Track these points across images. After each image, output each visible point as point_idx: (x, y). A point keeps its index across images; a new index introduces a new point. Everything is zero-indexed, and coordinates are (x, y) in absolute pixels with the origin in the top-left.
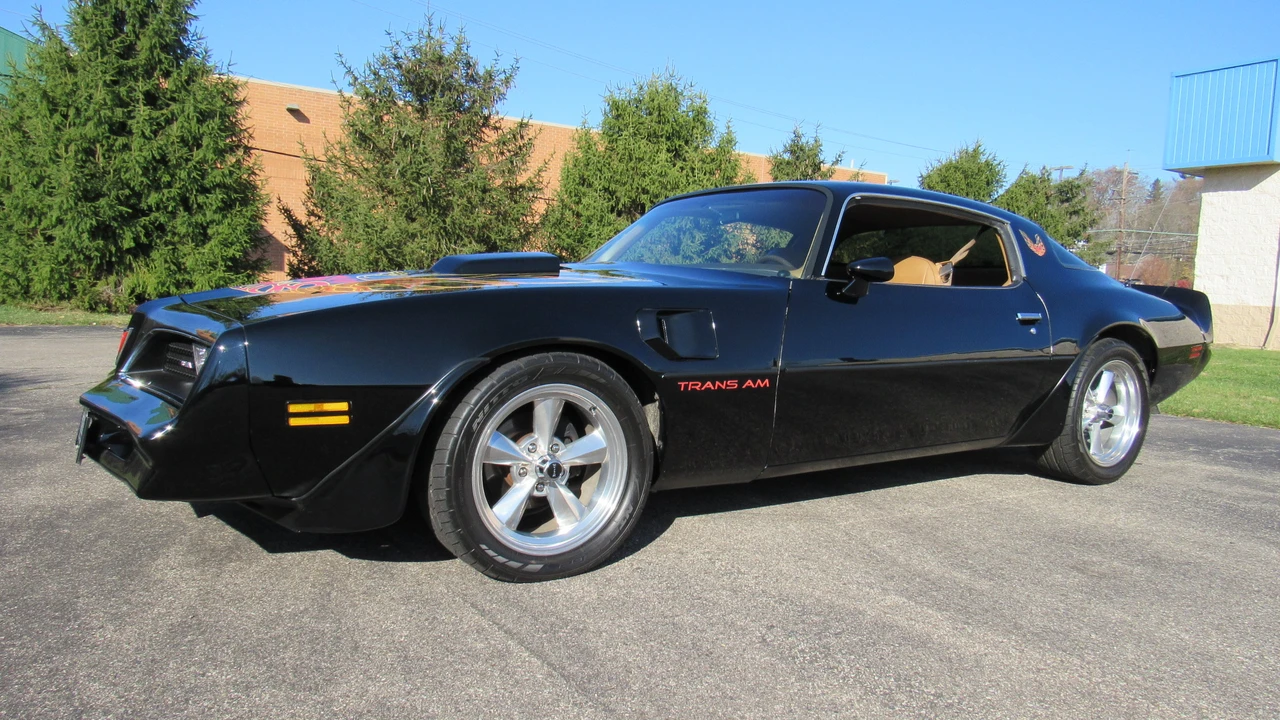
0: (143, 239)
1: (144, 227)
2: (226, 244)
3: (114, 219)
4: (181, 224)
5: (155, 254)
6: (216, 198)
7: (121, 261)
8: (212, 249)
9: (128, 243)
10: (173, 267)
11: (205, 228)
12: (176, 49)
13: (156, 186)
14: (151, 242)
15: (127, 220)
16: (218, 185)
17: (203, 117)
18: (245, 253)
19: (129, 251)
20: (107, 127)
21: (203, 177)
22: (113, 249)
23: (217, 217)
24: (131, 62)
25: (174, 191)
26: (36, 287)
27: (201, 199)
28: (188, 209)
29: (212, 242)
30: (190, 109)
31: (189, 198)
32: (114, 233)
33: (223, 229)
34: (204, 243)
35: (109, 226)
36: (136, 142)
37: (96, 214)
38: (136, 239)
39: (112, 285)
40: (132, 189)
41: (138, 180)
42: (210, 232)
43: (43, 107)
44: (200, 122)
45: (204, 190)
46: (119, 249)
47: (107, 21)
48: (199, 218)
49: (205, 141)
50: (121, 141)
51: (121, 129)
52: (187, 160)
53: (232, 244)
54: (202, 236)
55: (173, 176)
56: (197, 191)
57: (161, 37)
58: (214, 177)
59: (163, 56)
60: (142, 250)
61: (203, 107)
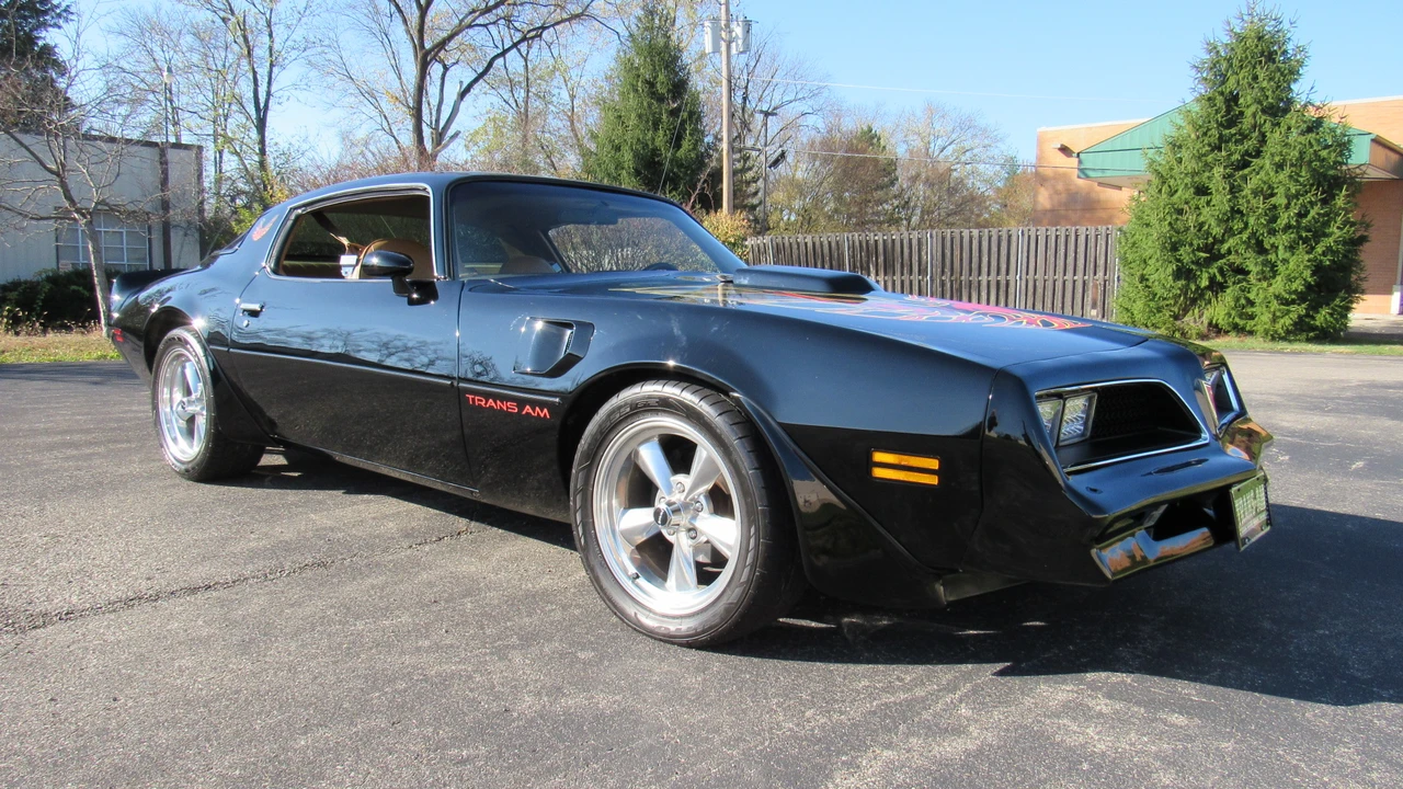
0: (1219, 278)
1: (1221, 270)
2: (1290, 279)
3: (1196, 263)
4: (1253, 265)
5: (1228, 291)
6: (1282, 240)
7: (1202, 296)
8: (1278, 285)
9: (1204, 283)
10: (1243, 301)
11: (1273, 266)
12: (1278, 109)
13: (1229, 232)
14: (1226, 282)
15: (1208, 262)
16: (1288, 227)
17: (1280, 167)
18: (1308, 286)
19: (1207, 288)
20: (1192, 190)
21: (1274, 219)
22: (1193, 287)
23: (1288, 255)
24: (1233, 131)
25: (1245, 236)
26: (1138, 316)
27: (1273, 240)
28: (1261, 249)
29: (1279, 278)
30: (1267, 162)
31: (1262, 241)
32: (1195, 275)
33: (1292, 265)
34: (1274, 277)
35: (1190, 271)
36: (1216, 199)
37: (1178, 260)
38: (1212, 279)
39: (1197, 317)
40: (1214, 238)
41: (1217, 231)
42: (1281, 268)
43: (1156, 181)
44: (1277, 172)
45: (1273, 232)
46: (1198, 287)
47: (1220, 101)
48: (1272, 257)
49: (1280, 191)
50: (1204, 199)
51: (1202, 191)
52: (1257, 208)
53: (1296, 278)
54: (1271, 271)
55: (1246, 224)
56: (1269, 233)
57: (1260, 102)
58: (1283, 221)
59: (1264, 117)
60: (1217, 287)
61: (1277, 159)
